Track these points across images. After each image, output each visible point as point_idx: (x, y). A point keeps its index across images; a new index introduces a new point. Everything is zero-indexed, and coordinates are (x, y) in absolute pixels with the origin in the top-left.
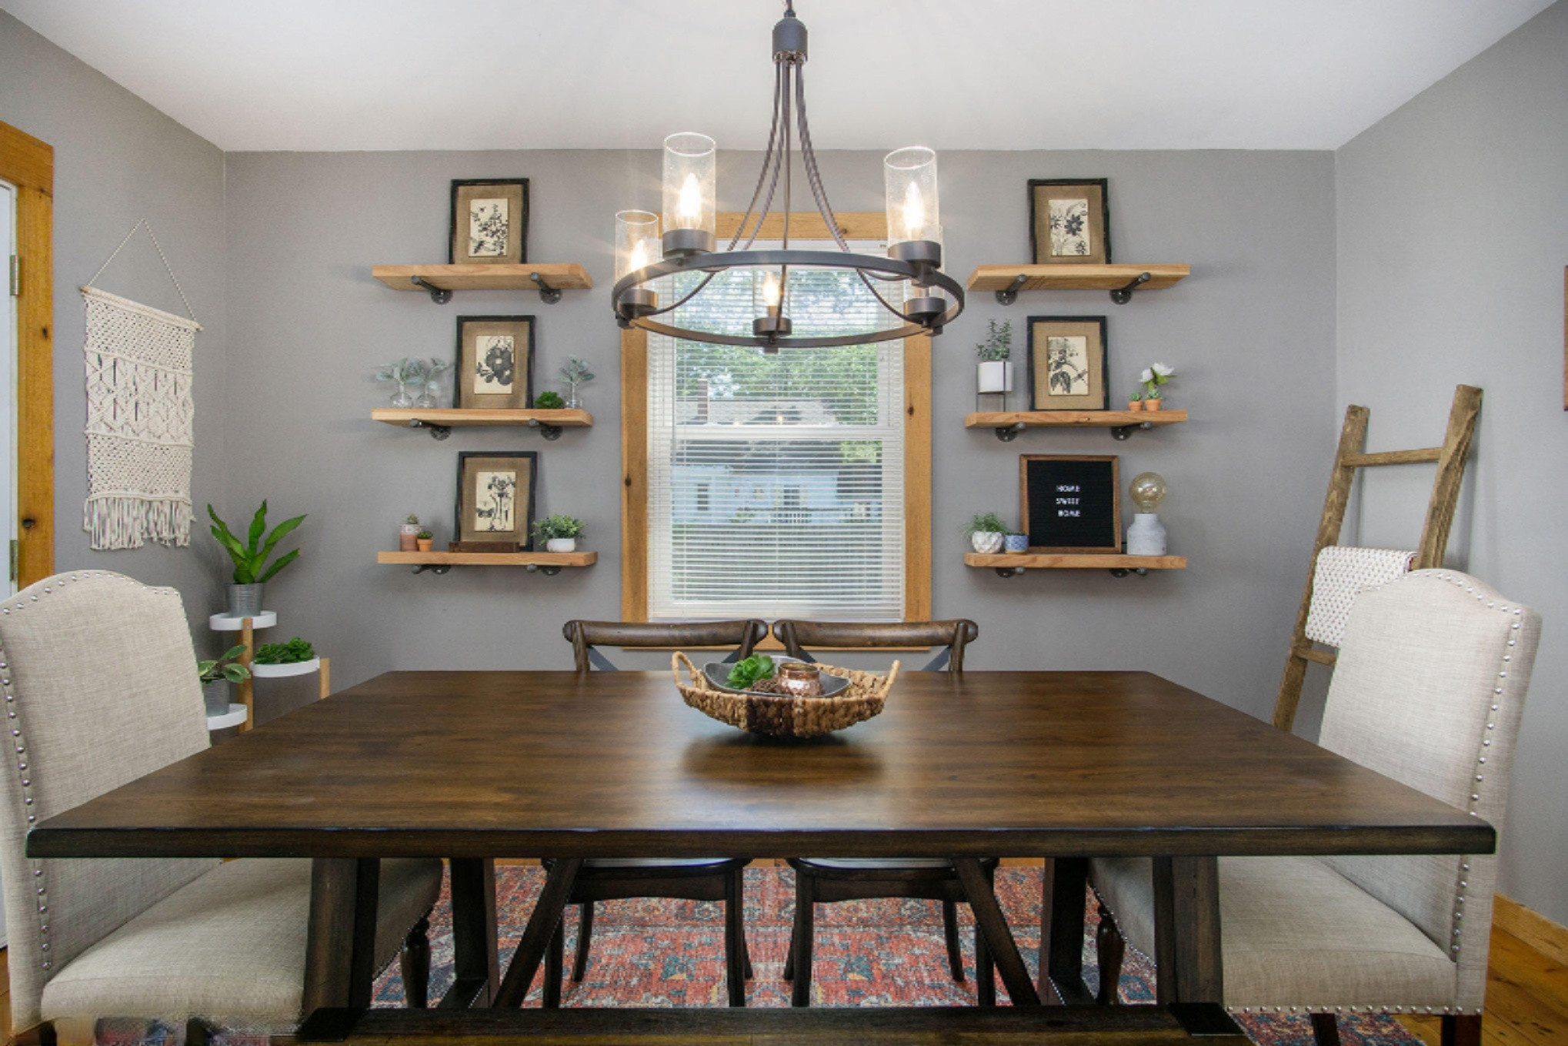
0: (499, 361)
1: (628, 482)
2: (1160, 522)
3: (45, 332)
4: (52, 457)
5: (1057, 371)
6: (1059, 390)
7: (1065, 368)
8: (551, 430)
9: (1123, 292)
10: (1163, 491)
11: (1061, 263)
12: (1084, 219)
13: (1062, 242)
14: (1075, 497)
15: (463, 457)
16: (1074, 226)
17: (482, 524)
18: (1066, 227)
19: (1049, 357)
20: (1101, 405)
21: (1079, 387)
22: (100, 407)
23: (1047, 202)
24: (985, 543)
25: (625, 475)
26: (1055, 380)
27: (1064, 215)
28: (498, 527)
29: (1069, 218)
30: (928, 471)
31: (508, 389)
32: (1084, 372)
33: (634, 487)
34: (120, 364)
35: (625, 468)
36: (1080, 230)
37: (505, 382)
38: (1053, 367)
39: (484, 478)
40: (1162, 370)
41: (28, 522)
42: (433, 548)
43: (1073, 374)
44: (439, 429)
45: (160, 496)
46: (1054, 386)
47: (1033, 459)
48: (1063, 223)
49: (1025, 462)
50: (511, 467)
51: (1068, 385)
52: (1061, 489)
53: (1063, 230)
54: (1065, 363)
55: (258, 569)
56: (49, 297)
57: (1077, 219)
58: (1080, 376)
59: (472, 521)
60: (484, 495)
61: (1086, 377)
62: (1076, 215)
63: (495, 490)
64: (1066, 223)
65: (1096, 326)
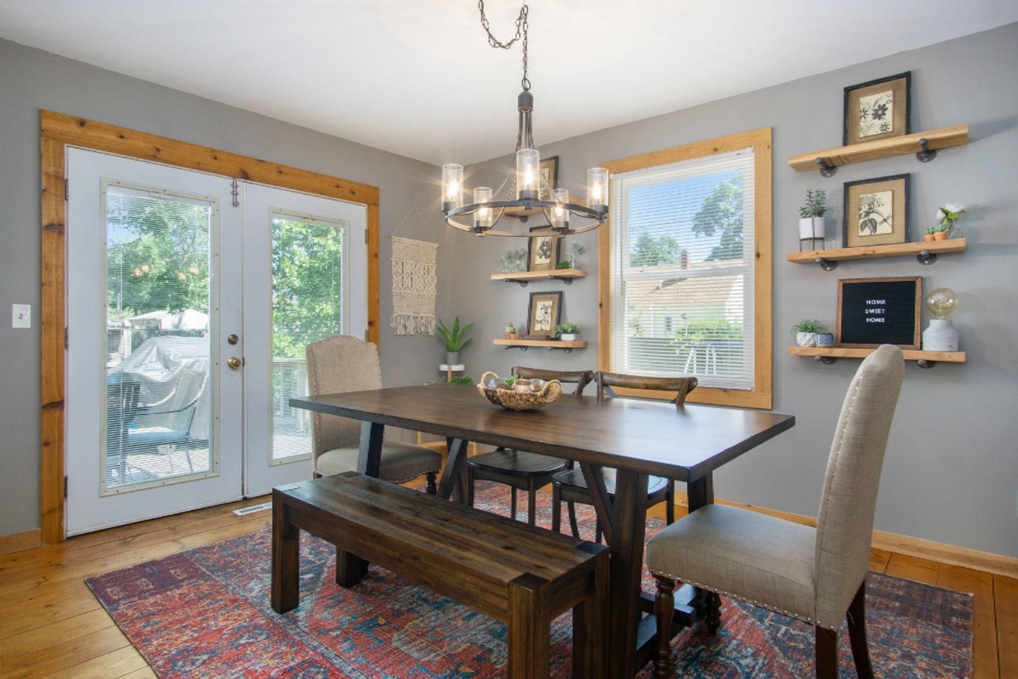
0: (545, 248)
1: (601, 305)
2: (950, 325)
3: (376, 255)
4: (378, 301)
5: (866, 219)
6: (867, 231)
7: (873, 216)
8: (569, 280)
9: (928, 151)
10: (957, 302)
11: (867, 141)
12: (890, 106)
13: (869, 126)
14: (882, 308)
15: (532, 295)
16: (879, 113)
17: (538, 327)
18: (873, 115)
19: (860, 209)
20: (903, 239)
21: (884, 229)
22: (396, 280)
23: (859, 100)
24: (804, 339)
25: (599, 302)
26: (864, 225)
27: (872, 107)
28: (544, 329)
29: (877, 107)
30: (769, 293)
31: (548, 261)
32: (888, 218)
33: (604, 307)
34: (405, 264)
35: (599, 298)
36: (885, 115)
37: (546, 258)
38: (863, 216)
39: (540, 305)
40: (953, 208)
41: (370, 323)
42: (516, 338)
43: (878, 219)
44: (524, 282)
45: (422, 315)
46: (862, 229)
47: (847, 282)
48: (871, 112)
49: (841, 284)
50: (551, 299)
51: (875, 228)
52: (869, 302)
53: (870, 118)
54: (873, 212)
55: (456, 346)
56: (378, 242)
57: (883, 108)
58: (885, 220)
59: (534, 326)
60: (539, 314)
61: (890, 221)
62: (882, 104)
63: (543, 310)
64: (873, 112)
65: (901, 183)
